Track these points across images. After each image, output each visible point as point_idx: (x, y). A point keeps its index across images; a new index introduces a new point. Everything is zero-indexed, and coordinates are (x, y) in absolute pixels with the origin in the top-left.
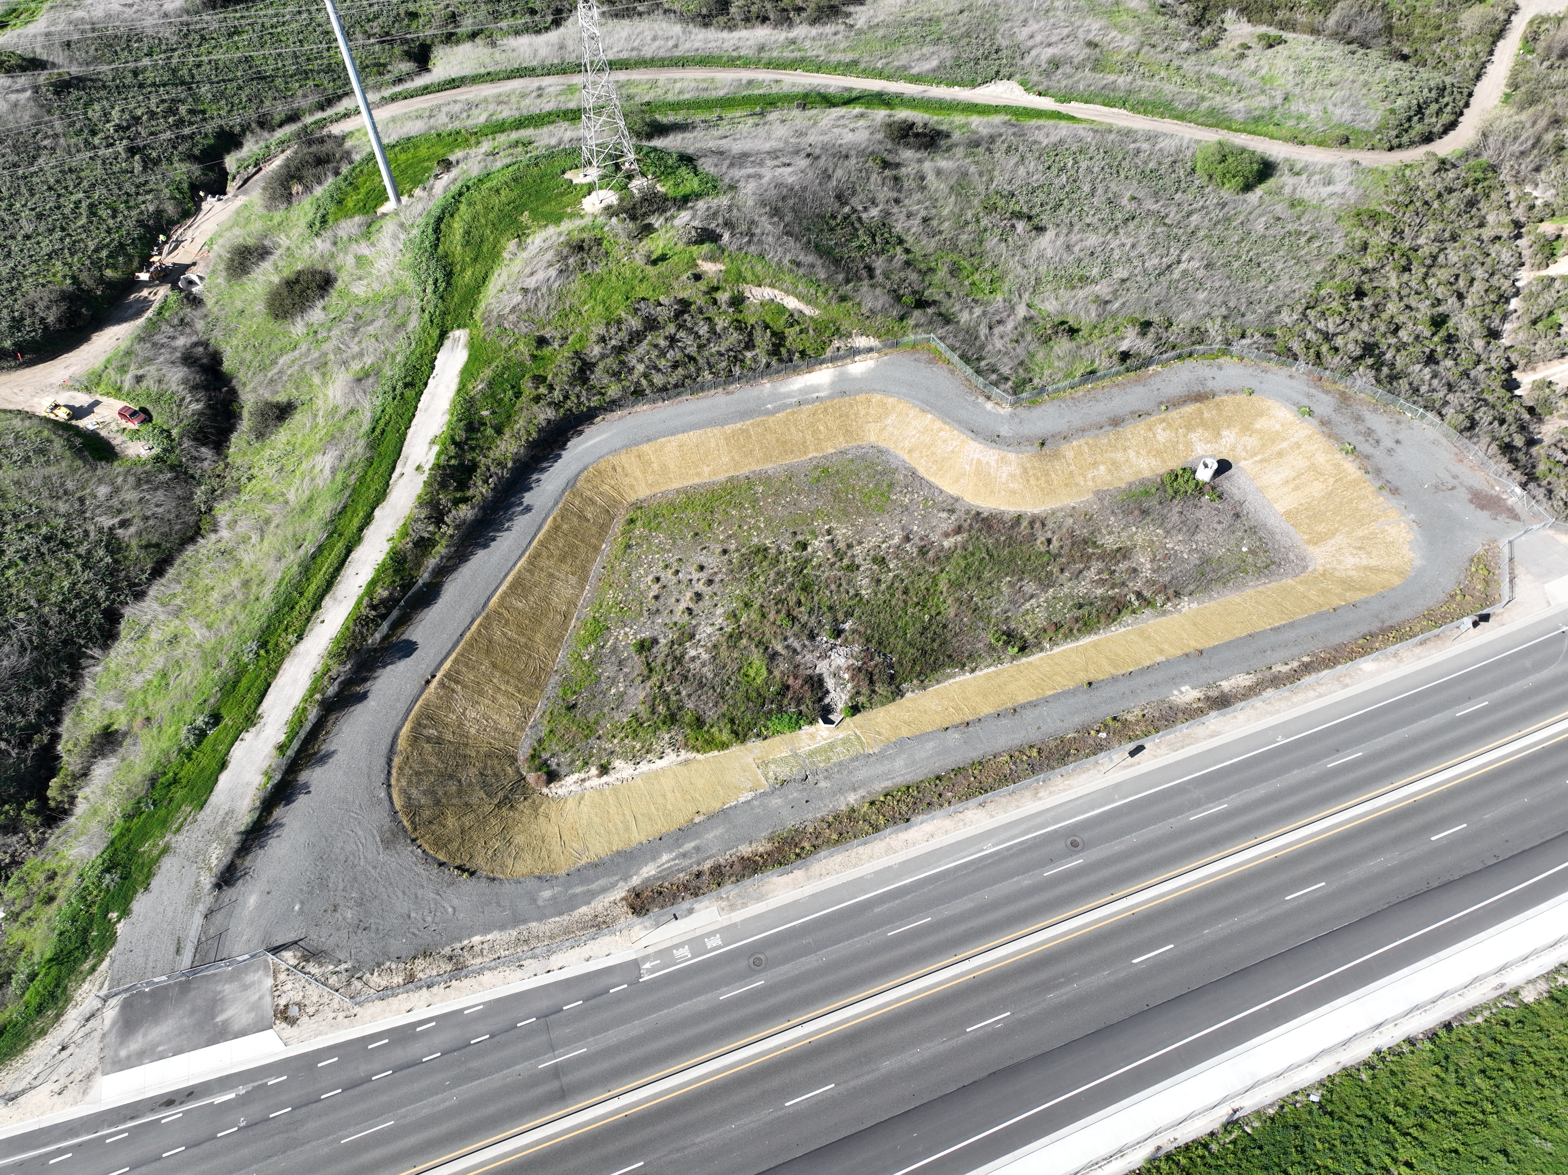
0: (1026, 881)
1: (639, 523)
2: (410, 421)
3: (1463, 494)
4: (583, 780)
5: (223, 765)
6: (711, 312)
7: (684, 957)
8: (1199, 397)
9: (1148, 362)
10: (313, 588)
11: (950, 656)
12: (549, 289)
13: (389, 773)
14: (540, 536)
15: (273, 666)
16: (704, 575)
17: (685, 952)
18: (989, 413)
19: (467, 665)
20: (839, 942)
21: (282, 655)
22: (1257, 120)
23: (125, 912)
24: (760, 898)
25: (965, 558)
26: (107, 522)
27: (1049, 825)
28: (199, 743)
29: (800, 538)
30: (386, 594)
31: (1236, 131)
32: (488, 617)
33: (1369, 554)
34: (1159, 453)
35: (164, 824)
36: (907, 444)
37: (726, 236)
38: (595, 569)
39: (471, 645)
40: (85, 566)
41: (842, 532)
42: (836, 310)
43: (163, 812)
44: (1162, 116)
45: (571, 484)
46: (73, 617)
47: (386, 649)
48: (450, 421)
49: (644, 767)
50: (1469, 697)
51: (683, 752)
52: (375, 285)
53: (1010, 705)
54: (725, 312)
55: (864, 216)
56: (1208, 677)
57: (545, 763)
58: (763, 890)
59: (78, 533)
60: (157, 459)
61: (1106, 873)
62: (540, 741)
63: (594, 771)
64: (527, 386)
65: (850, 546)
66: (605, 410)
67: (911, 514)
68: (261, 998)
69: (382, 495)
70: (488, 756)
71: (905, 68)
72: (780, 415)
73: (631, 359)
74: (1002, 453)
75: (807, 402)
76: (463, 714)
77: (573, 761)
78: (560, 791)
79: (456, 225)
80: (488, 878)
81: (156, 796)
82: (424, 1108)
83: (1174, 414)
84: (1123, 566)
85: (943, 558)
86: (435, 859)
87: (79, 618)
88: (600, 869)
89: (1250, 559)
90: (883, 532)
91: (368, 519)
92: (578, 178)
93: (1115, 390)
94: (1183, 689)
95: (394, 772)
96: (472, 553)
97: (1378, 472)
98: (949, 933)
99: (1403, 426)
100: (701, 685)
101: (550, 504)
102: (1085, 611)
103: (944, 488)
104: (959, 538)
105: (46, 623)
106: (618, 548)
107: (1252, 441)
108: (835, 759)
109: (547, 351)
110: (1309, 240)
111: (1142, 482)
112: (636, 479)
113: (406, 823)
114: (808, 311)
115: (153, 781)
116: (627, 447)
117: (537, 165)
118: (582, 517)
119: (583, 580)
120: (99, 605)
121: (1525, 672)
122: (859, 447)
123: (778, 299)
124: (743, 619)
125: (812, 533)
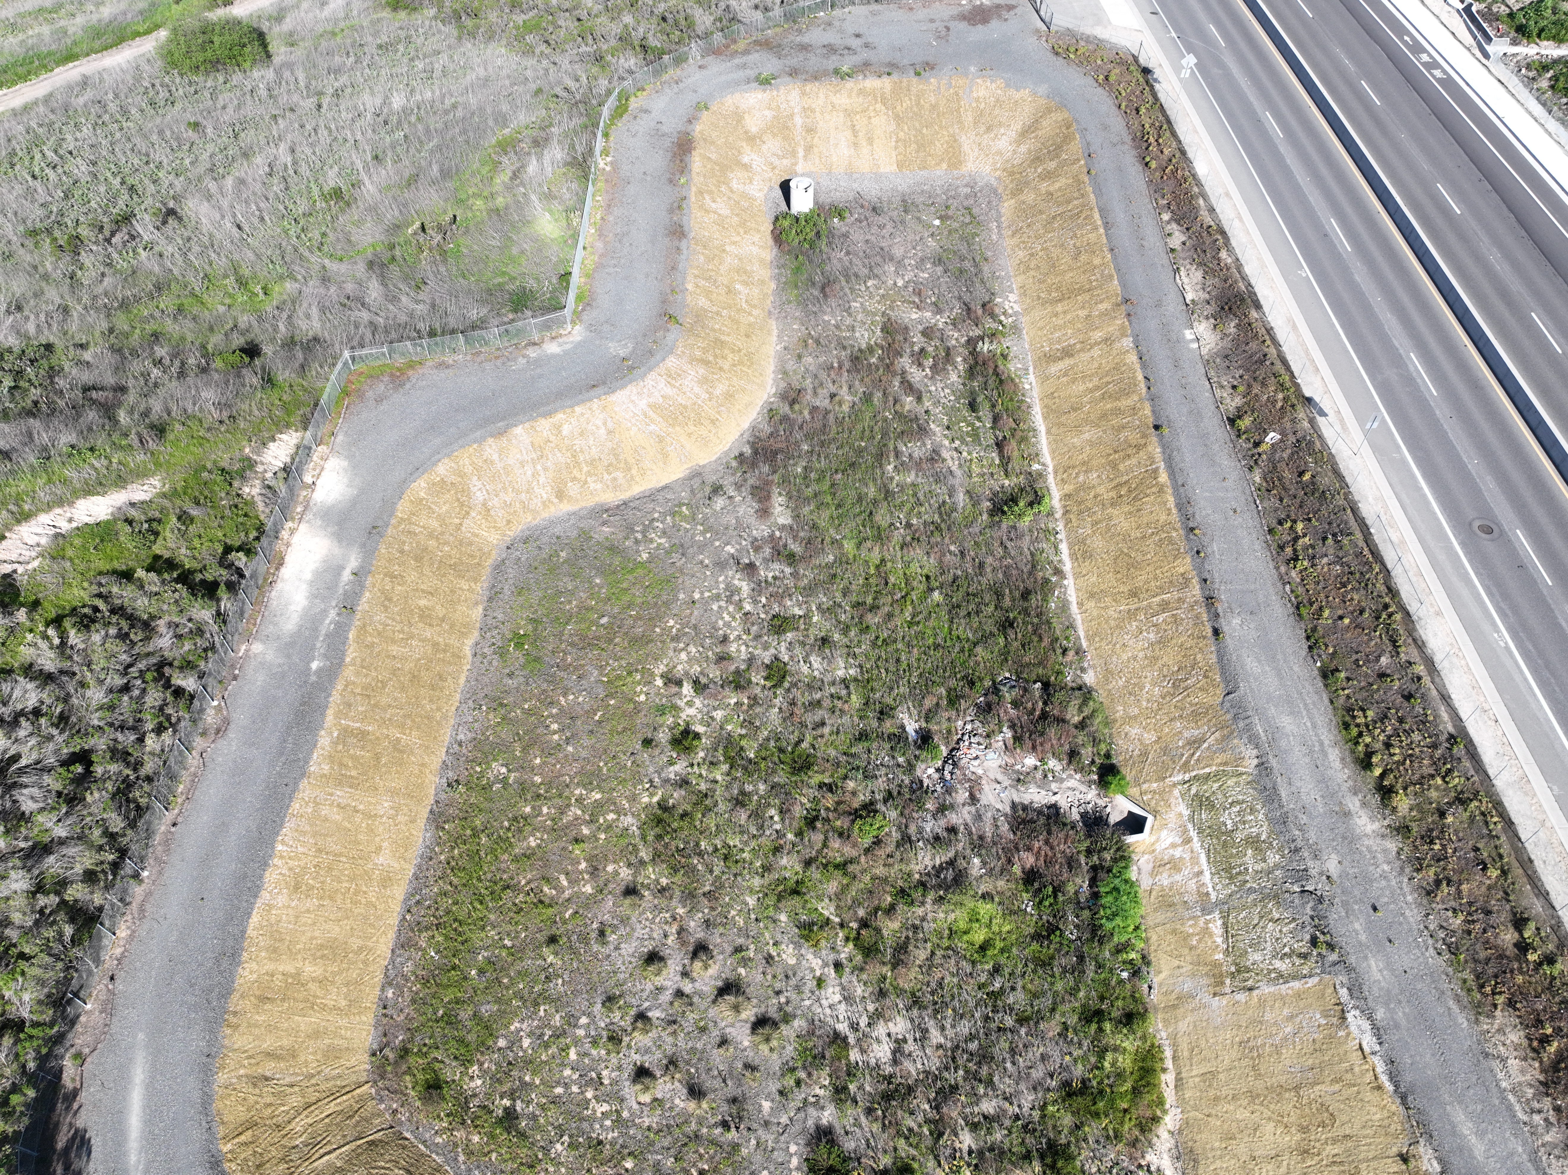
3: (960, 26)
8: (684, 147)
16: (677, 959)
18: (567, 353)
25: (823, 506)
29: (663, 736)
33: (1002, 125)
34: (745, 227)
41: (684, 660)
42: (176, 452)
44: (48, 70)
56: (1173, 308)
65: (724, 660)
67: (696, 545)
72: (350, 655)
74: (661, 370)
75: (352, 596)
84: (917, 338)
85: (810, 533)
89: (954, 224)
94: (1190, 336)
97: (893, 66)
102: (985, 404)
103: (666, 481)
104: (779, 500)
111: (777, 266)
112: (316, 1034)
114: (141, 492)
116: (216, 1020)
122: (499, 568)
123: (65, 527)
124: (827, 910)
125: (662, 711)
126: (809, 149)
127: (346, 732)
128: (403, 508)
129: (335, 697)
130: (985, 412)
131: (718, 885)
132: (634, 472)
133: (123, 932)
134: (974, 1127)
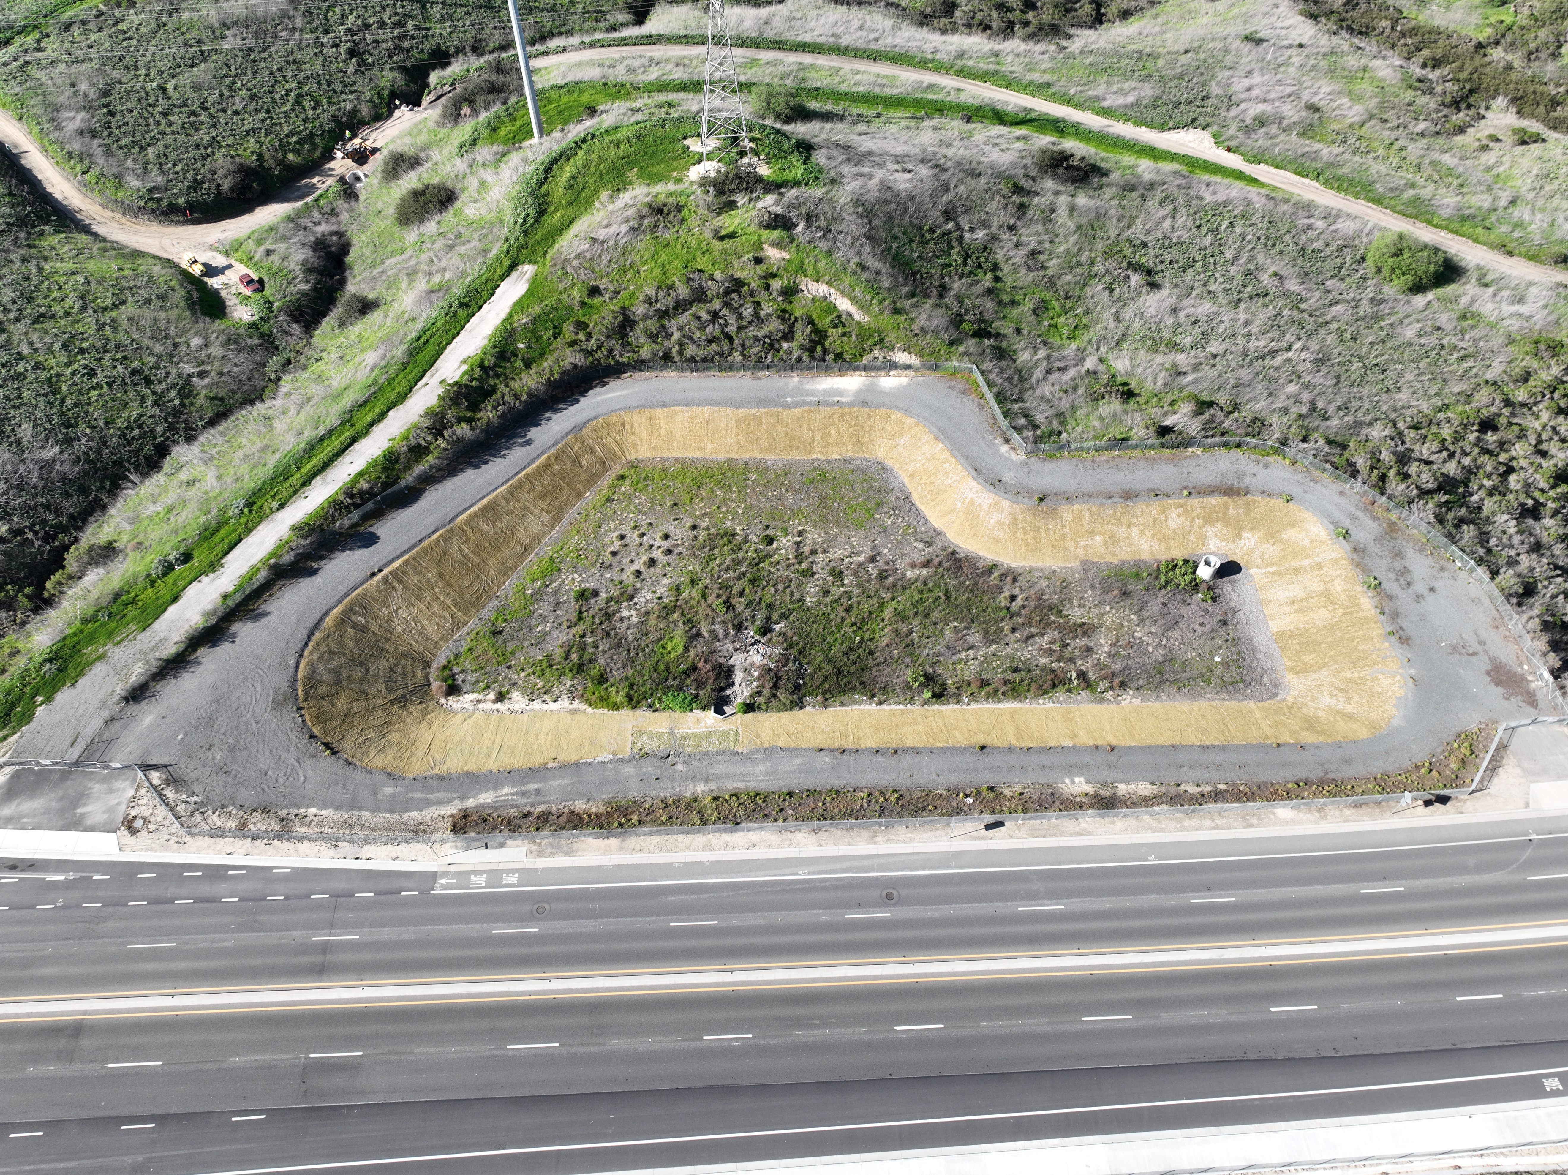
0: (825, 917)
1: (628, 481)
2: (453, 338)
3: (1482, 663)
4: (479, 701)
5: (175, 599)
6: (762, 297)
7: (479, 884)
8: (1230, 491)
9: (1188, 442)
10: (308, 466)
11: (862, 683)
12: (616, 243)
13: (306, 644)
14: (529, 470)
15: (250, 525)
16: (666, 544)
17: (481, 880)
18: (1001, 456)
19: (415, 569)
20: (623, 916)
21: (263, 517)
22: (1464, 219)
23: (49, 699)
24: (569, 853)
25: (921, 592)
26: (188, 368)
27: (873, 871)
28: (165, 574)
30: (366, 486)
31: (1436, 226)
32: (451, 530)
33: (1349, 699)
34: (1165, 538)
35: (110, 634)
36: (911, 468)
37: (801, 227)
38: (571, 513)
39: (425, 551)
40: (156, 403)
41: (813, 537)
42: (886, 321)
43: (113, 625)
44: (1357, 196)
45: (577, 430)
46: (129, 443)
47: (351, 536)
48: (485, 347)
49: (537, 705)
50: (1385, 877)
52: (483, 211)
53: (894, 746)
54: (774, 300)
55: (967, 236)
56: (1107, 775)
57: (453, 677)
58: (575, 846)
59: (161, 373)
60: (253, 325)
61: (908, 934)
62: (457, 656)
63: (492, 696)
64: (568, 329)
65: (814, 552)
66: (634, 368)
67: (887, 537)
68: (118, 804)
69: (402, 398)
70: (404, 655)
71: (1098, 99)
72: (797, 411)
73: (673, 325)
74: (997, 499)
75: (827, 404)
76: (396, 611)
77: (477, 682)
78: (455, 706)
79: (567, 169)
80: (346, 761)
81: (114, 609)
82: (203, 942)
83: (1195, 502)
84: (1080, 642)
85: (901, 586)
86: (310, 730)
87: (135, 445)
88: (444, 783)
89: (1219, 671)
90: (853, 547)
91: (382, 416)
92: (695, 146)
93: (1142, 463)
94: (1077, 780)
95: (311, 645)
96: (462, 470)
97: (1395, 615)
98: (729, 941)
99: (1446, 574)
100: (619, 645)
101: (550, 443)
102: (1017, 676)
103: (931, 520)
104: (925, 572)
105: (105, 443)
106: (600, 499)
107: (1272, 550)
108: (703, 749)
109: (597, 301)
110: (1463, 358)
111: (1137, 564)
112: (641, 439)
113: (300, 692)
114: (858, 315)
115: (117, 596)
116: (641, 407)
117: (663, 126)
118: (576, 462)
119: (556, 520)
120: (155, 438)
121: (1464, 870)
122: (864, 460)
123: (832, 298)
124: (684, 594)
125: (784, 530)
128: (883, 411)
129: (774, 410)
131: (698, 556)
132: (932, 503)
133: (673, 374)
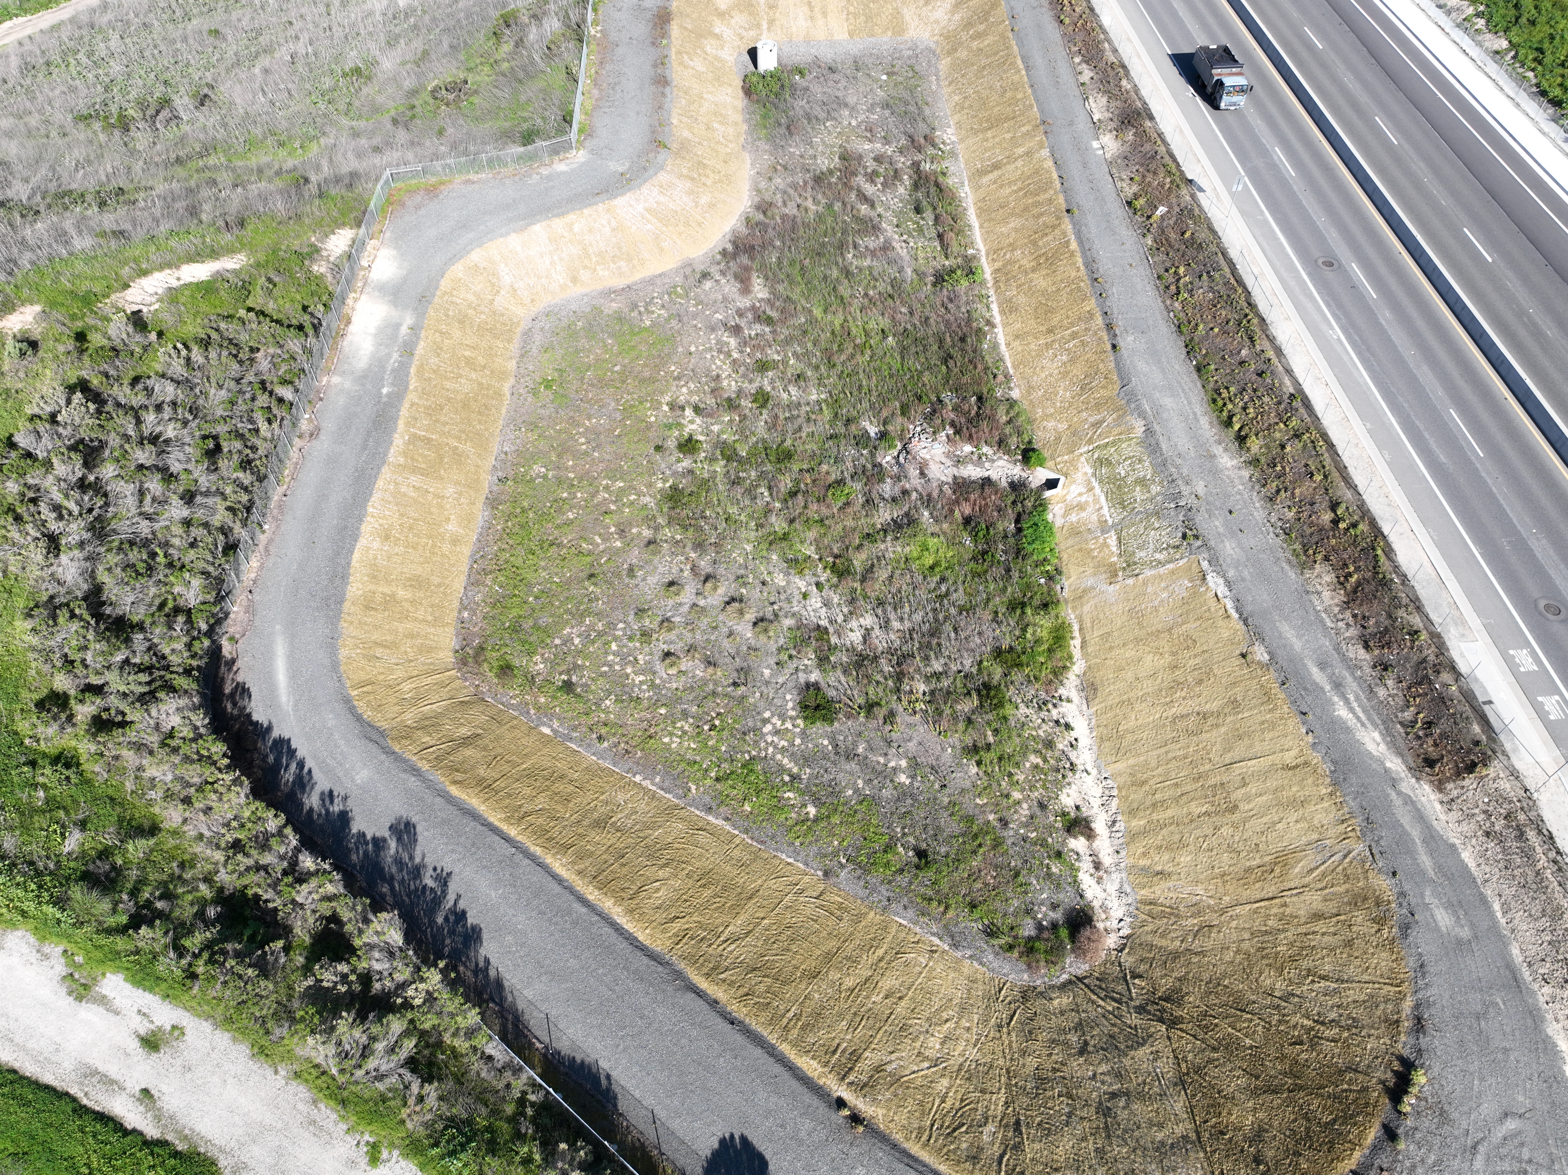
0: (1385, 316)
1: (519, 660)
4: (1097, 866)
8: (663, 18)
14: (495, 818)
16: (692, 585)
18: (574, 171)
25: (794, 284)
29: (671, 444)
34: (718, 81)
36: (560, 278)
39: (760, 1008)
41: (685, 393)
49: (1084, 757)
51: (1062, 691)
53: (1085, 283)
56: (1083, 126)
57: (1046, 931)
62: (992, 933)
63: (1078, 844)
64: (51, 735)
65: (717, 392)
67: (690, 314)
70: (1031, 1035)
72: (413, 384)
73: (133, 525)
74: (653, 183)
75: (411, 344)
76: (934, 1061)
77: (1050, 878)
78: (1117, 913)
80: (1415, 1033)
84: (870, 163)
85: (785, 303)
86: (1378, 1149)
89: (899, 78)
90: (710, 350)
94: (1096, 147)
101: (413, 782)
102: (929, 208)
103: (662, 270)
104: (757, 281)
106: (563, 706)
107: (740, 19)
111: (748, 113)
112: (411, 636)
116: (334, 619)
118: (468, 742)
119: (618, 781)
122: (528, 334)
123: (175, 284)
124: (810, 551)
125: (669, 427)
126: (771, 22)
127: (414, 438)
128: (445, 284)
129: (404, 412)
130: (929, 215)
131: (722, 537)
132: (635, 262)
133: (254, 563)
134: (927, 679)
